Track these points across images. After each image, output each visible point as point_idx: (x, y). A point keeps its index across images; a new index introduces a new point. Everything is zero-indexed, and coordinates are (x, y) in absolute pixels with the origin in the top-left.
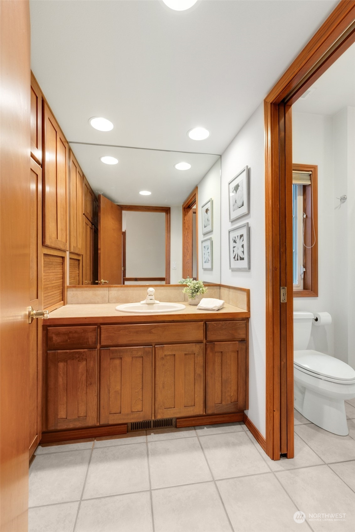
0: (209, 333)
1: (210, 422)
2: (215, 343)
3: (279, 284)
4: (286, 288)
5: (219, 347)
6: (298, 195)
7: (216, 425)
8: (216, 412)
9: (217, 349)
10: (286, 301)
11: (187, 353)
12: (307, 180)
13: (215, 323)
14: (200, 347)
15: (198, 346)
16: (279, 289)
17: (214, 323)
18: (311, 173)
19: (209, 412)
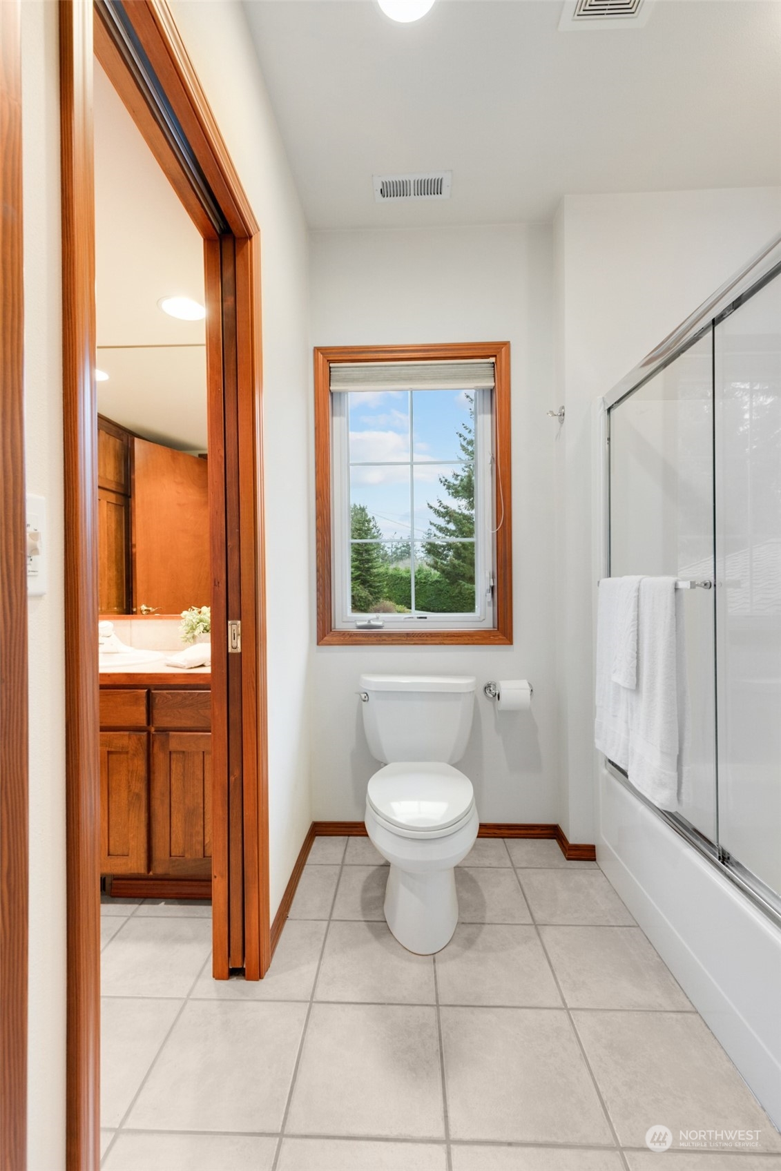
0: (156, 714)
1: (177, 894)
2: (171, 733)
3: (224, 614)
4: (239, 622)
5: (175, 741)
6: (480, 414)
7: (186, 901)
8: (172, 872)
9: (174, 745)
10: (239, 650)
11: (113, 750)
12: (485, 377)
13: (170, 693)
14: (139, 739)
15: (135, 735)
16: (223, 626)
17: (167, 693)
18: (492, 360)
19: (159, 870)
